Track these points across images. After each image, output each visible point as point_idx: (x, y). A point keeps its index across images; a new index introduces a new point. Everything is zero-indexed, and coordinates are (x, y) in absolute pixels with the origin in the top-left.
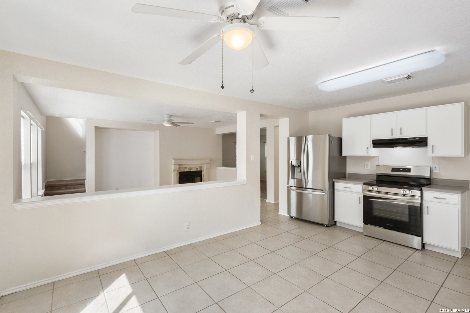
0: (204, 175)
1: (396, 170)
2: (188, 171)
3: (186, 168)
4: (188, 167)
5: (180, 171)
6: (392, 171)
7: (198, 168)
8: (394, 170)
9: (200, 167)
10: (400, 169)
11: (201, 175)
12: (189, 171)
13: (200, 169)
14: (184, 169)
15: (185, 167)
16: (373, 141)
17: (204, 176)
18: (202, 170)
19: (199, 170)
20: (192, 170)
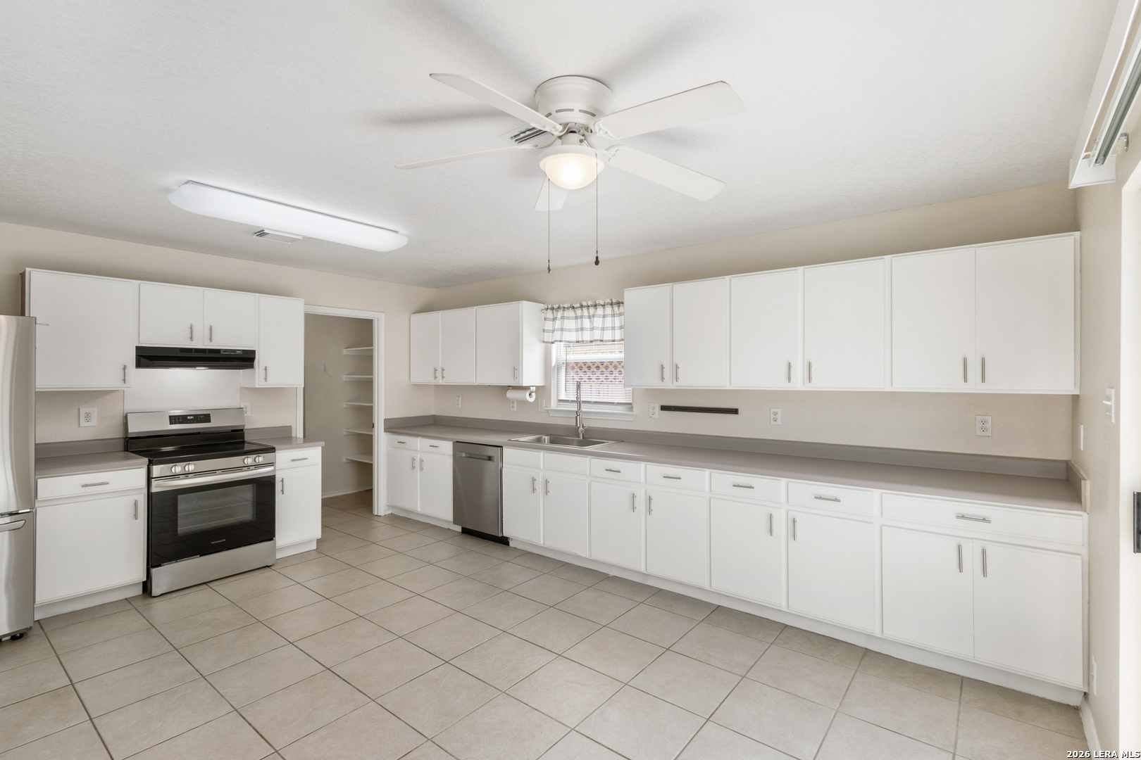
1: (179, 419)
6: (171, 423)
8: (175, 420)
10: (188, 418)
16: (138, 348)
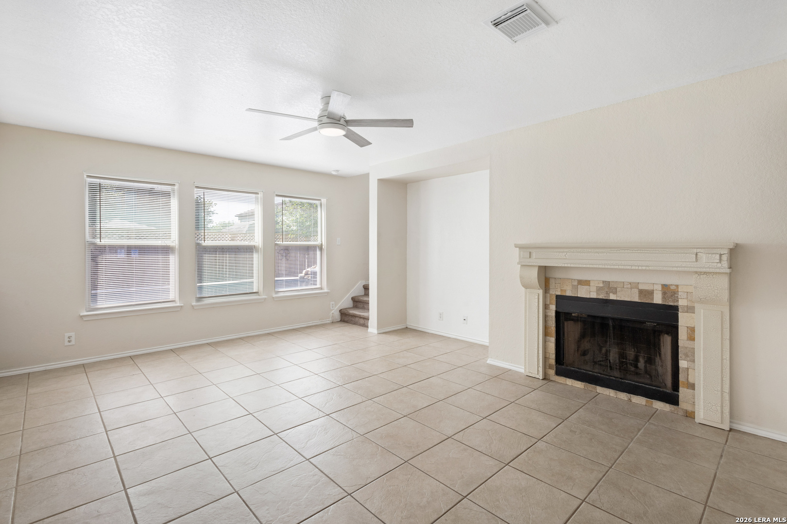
0: (692, 330)
2: (594, 295)
3: (587, 283)
4: (597, 279)
5: (559, 293)
7: (651, 293)
9: (665, 287)
11: (676, 328)
12: (601, 297)
13: (664, 298)
14: (575, 288)
15: (581, 278)
17: (692, 338)
18: (682, 303)
19: (658, 299)
20: (612, 297)
